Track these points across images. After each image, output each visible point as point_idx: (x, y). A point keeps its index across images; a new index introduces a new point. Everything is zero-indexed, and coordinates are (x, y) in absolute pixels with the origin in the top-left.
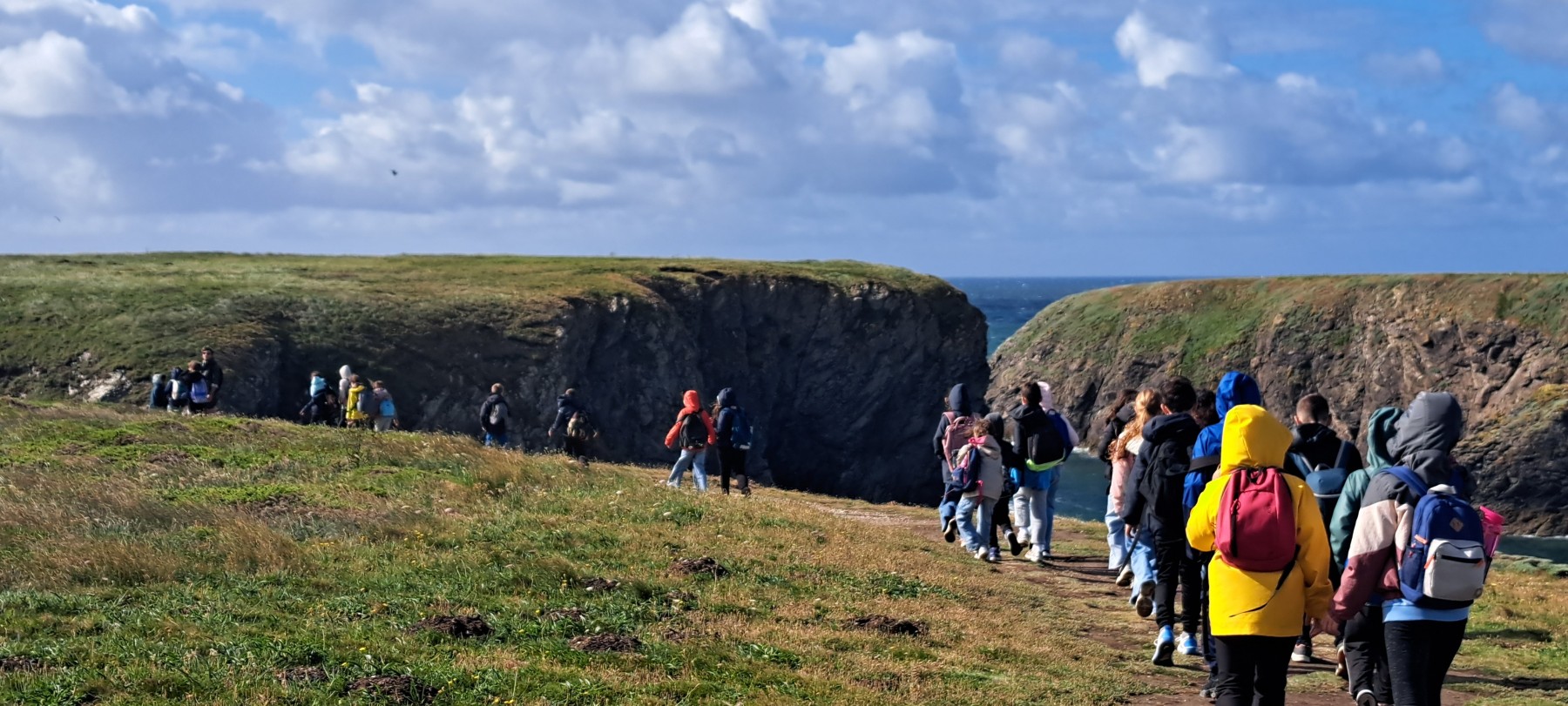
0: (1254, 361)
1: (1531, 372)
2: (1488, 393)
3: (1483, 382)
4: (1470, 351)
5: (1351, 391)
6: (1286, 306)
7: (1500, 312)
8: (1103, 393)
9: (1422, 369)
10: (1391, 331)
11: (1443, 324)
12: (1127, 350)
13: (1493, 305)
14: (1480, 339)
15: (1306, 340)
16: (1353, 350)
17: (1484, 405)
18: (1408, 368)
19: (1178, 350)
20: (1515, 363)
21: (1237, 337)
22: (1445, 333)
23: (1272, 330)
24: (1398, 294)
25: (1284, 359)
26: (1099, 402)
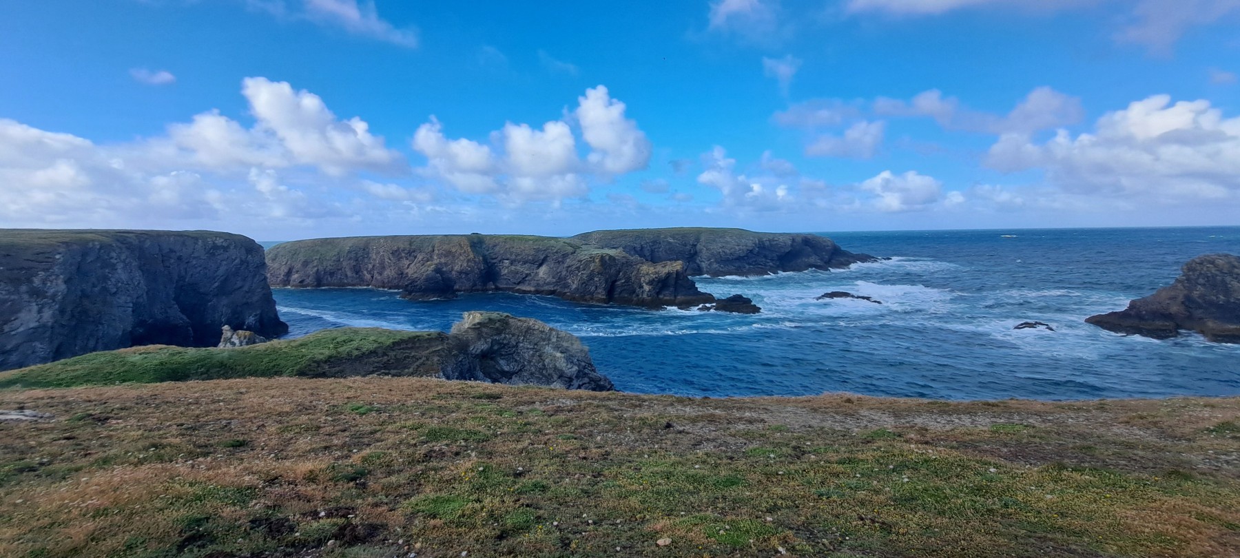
0: (341, 260)
1: (420, 259)
2: (409, 265)
3: (407, 262)
4: (403, 255)
5: (370, 266)
6: (350, 245)
7: (410, 245)
8: (294, 270)
9: (390, 259)
10: (381, 250)
11: (395, 248)
12: (301, 258)
13: (408, 243)
14: (406, 251)
15: (356, 253)
16: (370, 255)
17: (408, 268)
18: (387, 260)
19: (318, 257)
20: (415, 257)
21: (336, 253)
22: (396, 251)
23: (347, 251)
24: (382, 241)
25: (350, 259)
26: (293, 273)
